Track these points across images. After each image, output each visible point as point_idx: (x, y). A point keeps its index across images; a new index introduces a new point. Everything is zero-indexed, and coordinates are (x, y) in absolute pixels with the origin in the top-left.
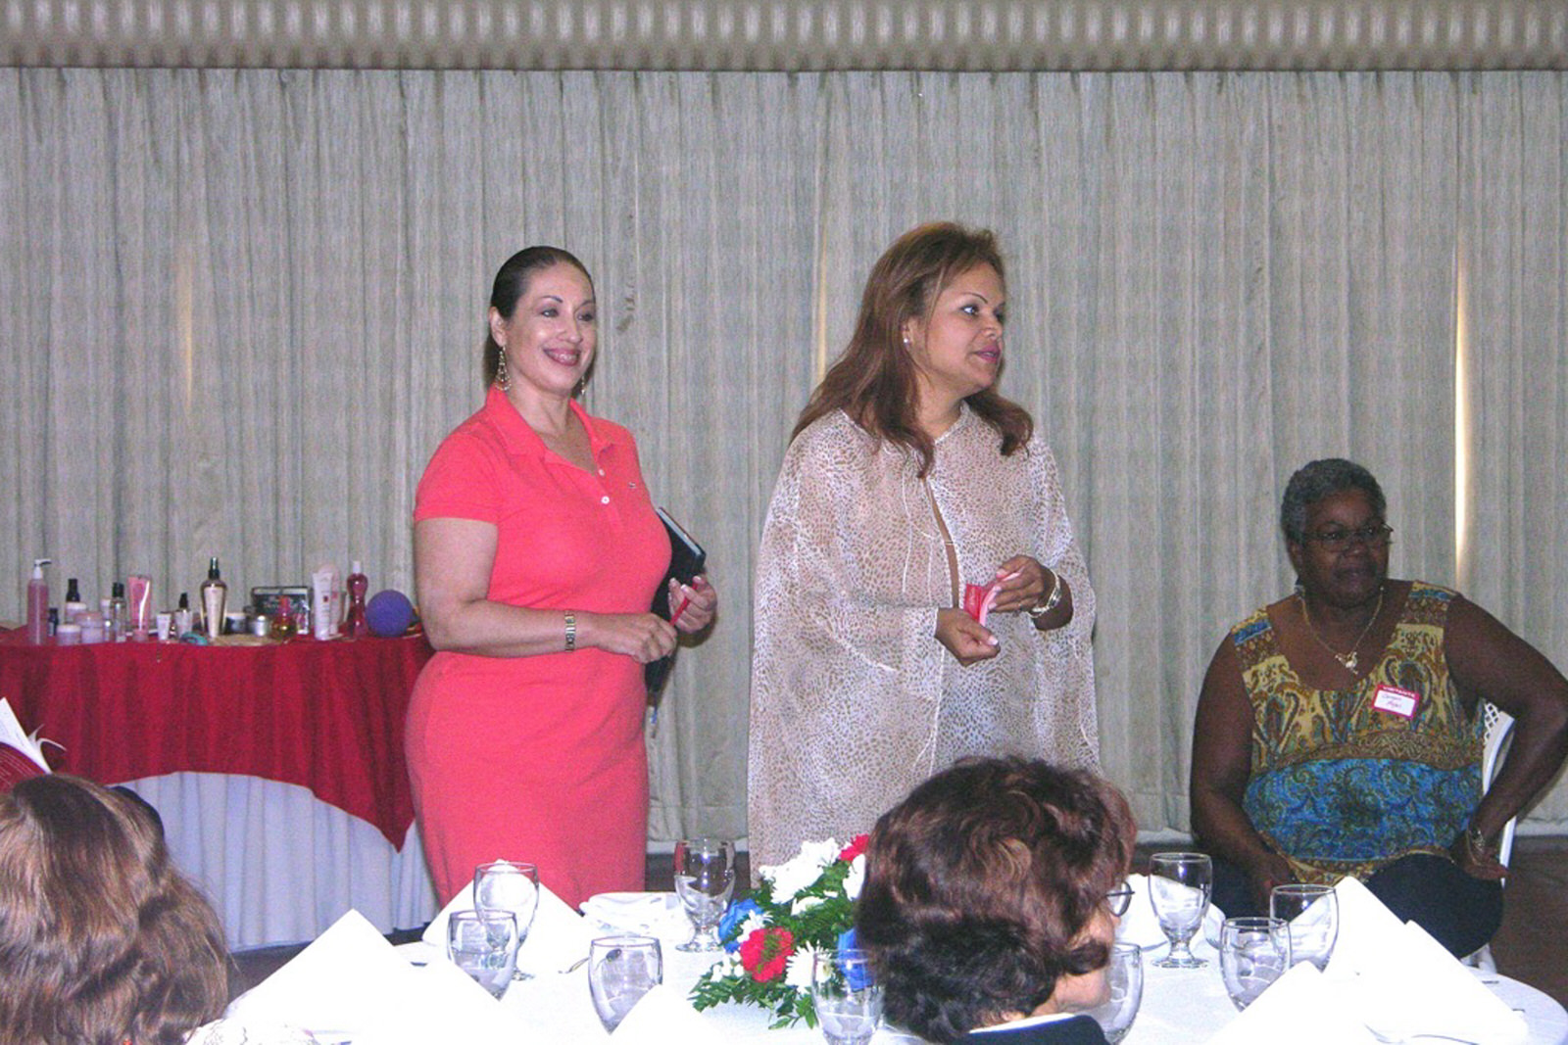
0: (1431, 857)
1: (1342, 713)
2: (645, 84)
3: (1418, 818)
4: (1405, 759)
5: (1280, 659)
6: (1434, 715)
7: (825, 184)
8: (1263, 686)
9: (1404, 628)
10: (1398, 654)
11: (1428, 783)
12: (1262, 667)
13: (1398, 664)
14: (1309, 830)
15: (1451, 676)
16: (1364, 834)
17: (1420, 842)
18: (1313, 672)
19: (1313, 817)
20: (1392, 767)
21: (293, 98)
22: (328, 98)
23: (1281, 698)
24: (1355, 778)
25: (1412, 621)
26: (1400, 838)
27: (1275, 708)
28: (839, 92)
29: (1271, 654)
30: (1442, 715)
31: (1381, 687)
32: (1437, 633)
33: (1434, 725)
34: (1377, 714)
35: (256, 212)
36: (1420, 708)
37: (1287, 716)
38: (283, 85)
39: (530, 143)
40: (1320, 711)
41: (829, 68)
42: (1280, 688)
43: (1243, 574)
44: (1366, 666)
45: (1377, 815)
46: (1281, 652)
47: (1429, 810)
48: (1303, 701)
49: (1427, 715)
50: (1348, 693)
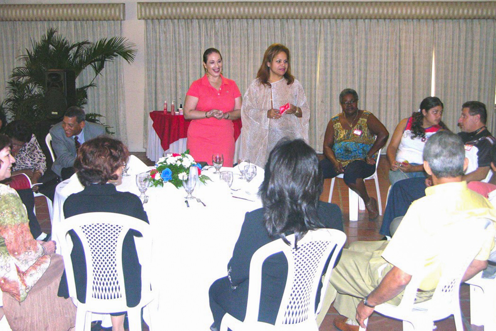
0: (360, 161)
1: (349, 134)
2: (289, 22)
3: (359, 153)
4: (358, 143)
5: (339, 123)
6: (364, 135)
7: (320, 38)
8: (336, 128)
9: (361, 119)
10: (359, 124)
11: (361, 147)
12: (336, 125)
13: (359, 126)
14: (339, 154)
15: (368, 128)
16: (348, 155)
17: (358, 157)
18: (345, 127)
19: (340, 152)
20: (355, 144)
21: (229, 23)
22: (235, 24)
23: (338, 130)
24: (348, 145)
25: (362, 118)
26: (355, 156)
27: (337, 132)
28: (322, 22)
29: (338, 122)
30: (366, 135)
31: (355, 130)
32: (366, 120)
33: (364, 137)
34: (354, 134)
35: (223, 44)
36: (362, 134)
37: (339, 134)
38: (228, 22)
39: (269, 31)
40: (345, 134)
41: (320, 18)
42: (338, 129)
43: (393, 108)
44: (353, 126)
45: (351, 152)
46: (340, 122)
47: (361, 151)
48: (342, 131)
49: (363, 135)
50: (350, 130)
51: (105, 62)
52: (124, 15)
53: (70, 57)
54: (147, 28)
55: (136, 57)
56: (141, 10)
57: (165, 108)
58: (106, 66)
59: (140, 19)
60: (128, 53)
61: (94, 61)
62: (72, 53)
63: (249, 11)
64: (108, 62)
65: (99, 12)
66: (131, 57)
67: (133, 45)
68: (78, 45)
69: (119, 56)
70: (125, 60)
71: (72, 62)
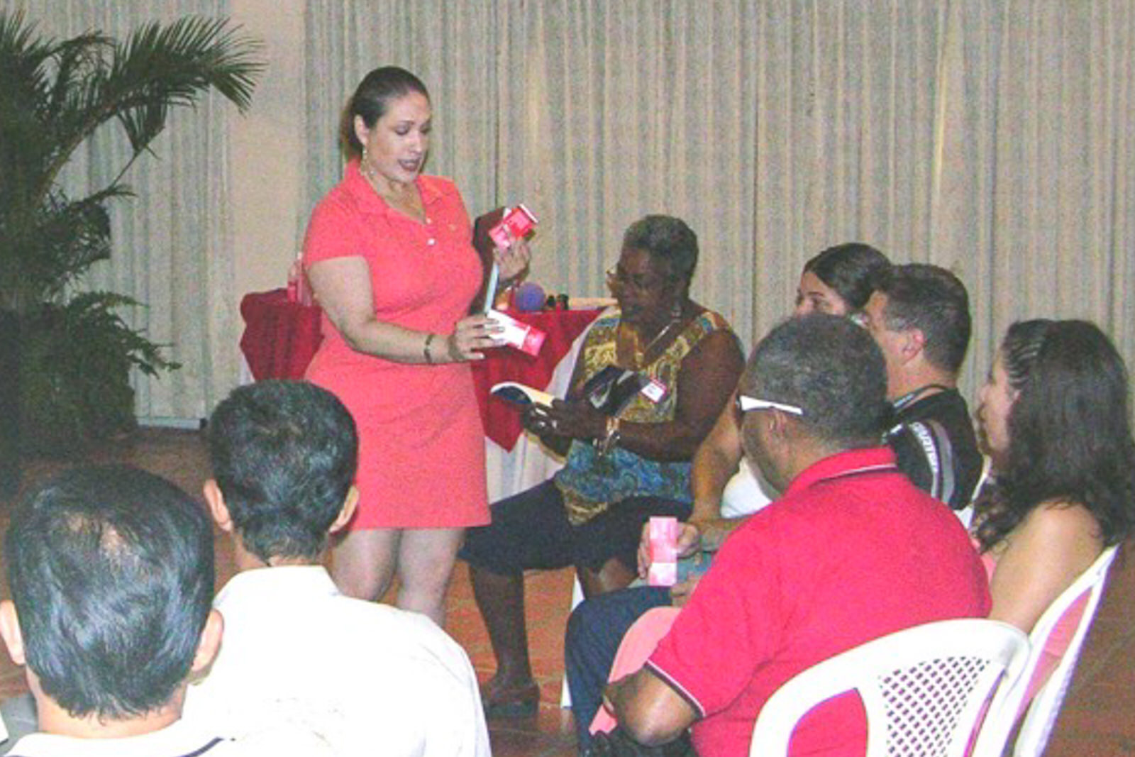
10: (668, 356)
12: (601, 348)
36: (665, 397)
46: (616, 341)
51: (169, 107)
53: (43, 79)
55: (257, 89)
57: (293, 281)
58: (173, 122)
60: (232, 75)
61: (126, 105)
62: (49, 69)
64: (177, 108)
66: (240, 88)
67: (254, 45)
68: (57, 50)
69: (212, 87)
70: (231, 103)
71: (55, 107)
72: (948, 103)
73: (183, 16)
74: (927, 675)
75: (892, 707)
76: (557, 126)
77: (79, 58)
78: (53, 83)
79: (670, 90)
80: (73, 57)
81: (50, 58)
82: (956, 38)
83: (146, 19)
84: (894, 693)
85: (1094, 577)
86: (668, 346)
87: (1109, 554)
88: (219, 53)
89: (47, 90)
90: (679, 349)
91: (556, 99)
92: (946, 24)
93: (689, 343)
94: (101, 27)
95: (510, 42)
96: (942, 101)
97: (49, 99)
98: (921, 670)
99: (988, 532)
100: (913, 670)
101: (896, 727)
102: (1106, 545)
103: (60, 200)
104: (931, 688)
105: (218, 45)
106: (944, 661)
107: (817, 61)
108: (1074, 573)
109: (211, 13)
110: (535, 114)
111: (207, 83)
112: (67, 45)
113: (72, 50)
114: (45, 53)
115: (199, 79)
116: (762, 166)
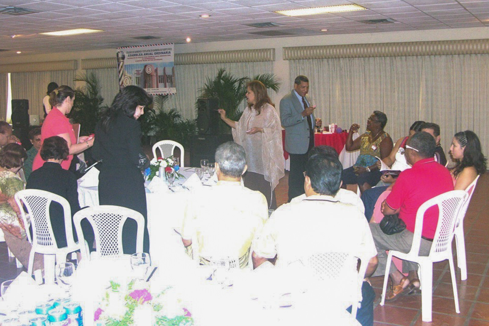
7: (422, 71)
28: (423, 58)
41: (421, 55)
52: (274, 57)
53: (235, 87)
54: (290, 67)
55: (280, 88)
56: (285, 53)
59: (284, 60)
60: (275, 85)
62: (236, 85)
63: (364, 51)
65: (256, 55)
66: (276, 88)
67: (279, 79)
68: (239, 80)
69: (270, 88)
70: (274, 91)
71: (238, 92)
72: (422, 90)
73: (264, 73)
74: (450, 201)
75: (444, 208)
76: (342, 95)
77: (243, 82)
78: (237, 87)
79: (365, 88)
80: (242, 82)
81: (237, 82)
82: (424, 77)
83: (256, 74)
84: (444, 205)
85: (474, 183)
86: (377, 139)
87: (478, 176)
88: (272, 81)
89: (236, 89)
90: (380, 140)
91: (342, 89)
92: (422, 74)
93: (382, 139)
94: (247, 76)
95: (332, 79)
96: (421, 90)
97: (236, 91)
98: (449, 200)
99: (456, 173)
100: (448, 200)
101: (444, 212)
102: (478, 174)
103: (238, 112)
104: (446, 204)
105: (271, 79)
106: (446, 200)
107: (395, 82)
108: (472, 182)
109: (270, 73)
110: (337, 93)
111: (269, 87)
112: (240, 80)
113: (241, 80)
114: (235, 81)
115: (268, 86)
116: (384, 103)
